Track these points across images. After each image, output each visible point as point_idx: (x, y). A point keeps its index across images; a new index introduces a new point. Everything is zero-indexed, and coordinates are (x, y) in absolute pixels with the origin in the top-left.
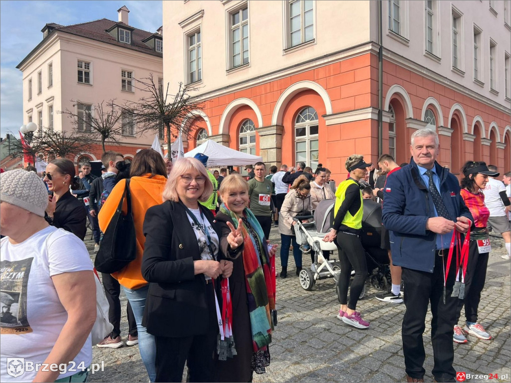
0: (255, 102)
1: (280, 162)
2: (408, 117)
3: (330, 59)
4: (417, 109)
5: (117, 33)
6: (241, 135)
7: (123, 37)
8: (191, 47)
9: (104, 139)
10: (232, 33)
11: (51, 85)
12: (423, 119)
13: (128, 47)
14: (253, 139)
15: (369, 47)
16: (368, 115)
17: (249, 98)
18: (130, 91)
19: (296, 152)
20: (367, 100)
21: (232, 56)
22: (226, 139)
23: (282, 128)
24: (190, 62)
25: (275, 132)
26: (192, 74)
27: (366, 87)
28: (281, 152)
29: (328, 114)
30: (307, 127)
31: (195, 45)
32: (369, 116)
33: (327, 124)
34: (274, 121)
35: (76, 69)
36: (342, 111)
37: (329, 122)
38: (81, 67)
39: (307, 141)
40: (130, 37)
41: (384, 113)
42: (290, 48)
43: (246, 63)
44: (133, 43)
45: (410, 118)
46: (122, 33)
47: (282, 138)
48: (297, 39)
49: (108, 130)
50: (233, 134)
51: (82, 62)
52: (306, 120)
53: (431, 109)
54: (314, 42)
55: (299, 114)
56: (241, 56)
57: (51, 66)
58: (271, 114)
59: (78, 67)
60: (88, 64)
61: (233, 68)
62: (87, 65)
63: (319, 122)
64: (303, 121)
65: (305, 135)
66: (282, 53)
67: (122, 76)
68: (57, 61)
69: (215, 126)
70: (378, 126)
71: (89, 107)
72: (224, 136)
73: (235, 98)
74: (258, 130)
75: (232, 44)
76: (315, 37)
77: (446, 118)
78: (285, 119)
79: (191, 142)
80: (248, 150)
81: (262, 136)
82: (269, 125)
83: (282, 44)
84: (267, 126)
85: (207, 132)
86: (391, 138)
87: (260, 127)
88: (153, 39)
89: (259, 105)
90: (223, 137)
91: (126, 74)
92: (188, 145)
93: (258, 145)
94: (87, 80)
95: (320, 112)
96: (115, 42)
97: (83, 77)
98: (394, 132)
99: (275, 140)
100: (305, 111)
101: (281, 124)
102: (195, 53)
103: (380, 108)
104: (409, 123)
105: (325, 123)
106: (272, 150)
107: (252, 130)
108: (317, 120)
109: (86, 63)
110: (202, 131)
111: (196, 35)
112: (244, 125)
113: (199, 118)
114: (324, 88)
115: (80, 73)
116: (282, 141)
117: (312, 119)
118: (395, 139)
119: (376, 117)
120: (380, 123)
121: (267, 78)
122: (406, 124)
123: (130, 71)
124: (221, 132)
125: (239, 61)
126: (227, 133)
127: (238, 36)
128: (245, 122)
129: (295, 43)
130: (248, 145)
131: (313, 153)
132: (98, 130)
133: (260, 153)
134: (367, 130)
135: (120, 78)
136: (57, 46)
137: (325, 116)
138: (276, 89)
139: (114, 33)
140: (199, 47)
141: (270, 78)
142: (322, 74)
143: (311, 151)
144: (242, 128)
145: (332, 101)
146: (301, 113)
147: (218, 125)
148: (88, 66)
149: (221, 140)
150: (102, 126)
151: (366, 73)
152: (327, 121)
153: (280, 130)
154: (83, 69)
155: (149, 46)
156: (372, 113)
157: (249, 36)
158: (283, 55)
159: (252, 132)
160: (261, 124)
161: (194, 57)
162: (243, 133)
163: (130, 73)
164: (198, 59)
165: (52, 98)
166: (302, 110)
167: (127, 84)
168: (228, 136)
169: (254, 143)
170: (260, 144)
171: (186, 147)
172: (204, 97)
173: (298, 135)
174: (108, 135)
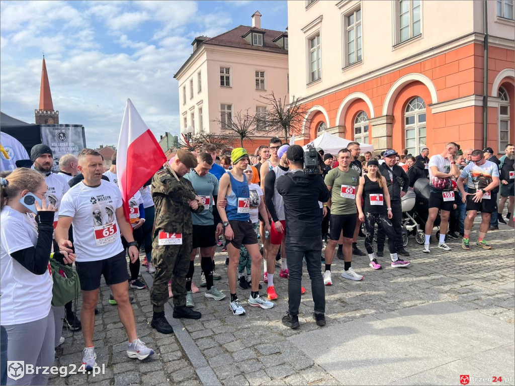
0: (367, 94)
3: (435, 52)
5: (251, 39)
6: (356, 125)
7: (257, 41)
8: (312, 49)
9: (242, 139)
10: (347, 33)
11: (200, 91)
13: (261, 49)
14: (366, 129)
15: (473, 38)
16: (471, 102)
17: (362, 92)
18: (263, 89)
19: (406, 139)
20: (471, 87)
21: (348, 55)
22: (342, 130)
23: (392, 117)
24: (311, 63)
25: (385, 121)
26: (313, 74)
27: (470, 75)
28: (392, 139)
29: (433, 103)
30: (415, 116)
31: (315, 47)
32: (473, 103)
33: (433, 112)
34: (385, 112)
35: (219, 75)
36: (447, 100)
37: (435, 110)
38: (223, 73)
39: (416, 128)
40: (262, 39)
42: (399, 44)
43: (359, 60)
44: (265, 45)
46: (256, 36)
47: (392, 127)
48: (407, 34)
49: (245, 132)
50: (348, 126)
51: (223, 68)
52: (415, 109)
54: (421, 37)
55: (408, 103)
56: (355, 54)
57: (199, 74)
58: (382, 105)
59: (221, 72)
60: (228, 69)
61: (348, 65)
62: (228, 70)
63: (426, 110)
64: (412, 110)
65: (414, 123)
66: (391, 48)
67: (256, 76)
68: (204, 69)
69: (333, 119)
70: (483, 112)
71: (229, 107)
72: (340, 127)
73: (350, 93)
74: (370, 121)
75: (347, 44)
76: (421, 32)
78: (395, 110)
79: (312, 133)
80: (362, 139)
81: (374, 126)
82: (380, 116)
83: (391, 40)
84: (377, 117)
85: (326, 125)
86: (504, 122)
87: (371, 118)
88: (282, 38)
89: (371, 98)
90: (339, 129)
91: (260, 74)
92: (310, 137)
93: (370, 134)
94: (228, 84)
95: (426, 101)
96: (250, 46)
97: (225, 81)
98: (508, 116)
99: (385, 129)
100: (414, 101)
101: (391, 114)
102: (315, 54)
103: (485, 95)
105: (431, 111)
106: (383, 138)
107: (366, 120)
108: (425, 109)
109: (226, 69)
110: (322, 123)
111: (316, 38)
112: (359, 116)
113: (319, 112)
114: (430, 78)
115: (222, 78)
116: (392, 129)
117: (421, 108)
118: (509, 122)
119: (481, 104)
120: (486, 109)
121: (377, 73)
123: (262, 71)
124: (337, 124)
125: (353, 58)
126: (343, 124)
127: (353, 36)
128: (359, 113)
129: (404, 38)
130: (363, 134)
131: (421, 139)
132: (238, 132)
134: (471, 117)
135: (255, 78)
136: (204, 57)
137: (431, 105)
138: (386, 82)
139: (249, 39)
140: (318, 48)
141: (381, 73)
142: (428, 66)
143: (420, 138)
144: (357, 119)
145: (438, 90)
146: (410, 103)
147: (335, 118)
148: (228, 71)
149: (337, 131)
150: (240, 129)
151: (469, 63)
152: (433, 110)
153: (391, 119)
154: (225, 75)
155: (279, 46)
156: (475, 100)
157: (362, 35)
158: (392, 51)
159: (366, 122)
160: (372, 116)
161: (315, 58)
162: (358, 124)
163: (263, 73)
164: (318, 59)
165: (201, 102)
167: (260, 82)
168: (344, 127)
169: (367, 133)
170: (372, 134)
171: (308, 138)
172: (323, 94)
173: (407, 123)
174: (245, 135)
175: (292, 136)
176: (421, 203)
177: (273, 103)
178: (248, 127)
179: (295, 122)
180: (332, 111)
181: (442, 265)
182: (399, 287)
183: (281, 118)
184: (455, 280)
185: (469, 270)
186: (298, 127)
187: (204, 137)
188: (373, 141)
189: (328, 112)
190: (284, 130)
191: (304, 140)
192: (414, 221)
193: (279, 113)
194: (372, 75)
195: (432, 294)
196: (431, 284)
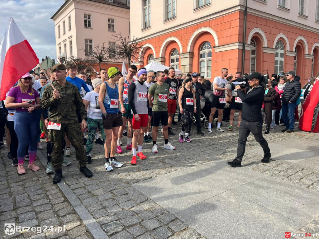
0: (178, 39)
2: (264, 47)
3: (218, 15)
4: (270, 41)
6: (172, 58)
8: (145, 7)
9: (100, 63)
11: (70, 29)
12: (274, 47)
13: (111, 4)
14: (177, 60)
15: (239, 8)
16: (236, 46)
17: (176, 37)
18: (113, 31)
19: (200, 67)
20: (236, 38)
21: (167, 13)
22: (163, 60)
23: (192, 53)
24: (144, 16)
25: (188, 56)
26: (146, 23)
27: (236, 31)
28: (192, 67)
29: (216, 46)
30: (206, 53)
31: (147, 6)
32: (237, 47)
33: (216, 52)
34: (188, 50)
35: (83, 19)
36: (223, 45)
37: (217, 50)
39: (206, 61)
41: (246, 45)
42: (198, 8)
43: (174, 17)
44: (114, 2)
45: (265, 47)
47: (192, 60)
48: (202, 2)
49: (102, 58)
50: (167, 57)
51: (86, 15)
52: (206, 49)
53: (281, 41)
54: (210, 5)
56: (171, 12)
57: (70, 18)
58: (187, 46)
59: (85, 18)
60: (90, 16)
61: (167, 19)
64: (204, 50)
65: (205, 57)
66: (193, 11)
67: (109, 22)
68: (73, 15)
69: (157, 53)
70: (243, 52)
71: (91, 41)
73: (168, 37)
74: (180, 55)
75: (167, 5)
76: (210, 2)
77: (291, 45)
78: (194, 48)
79: (145, 61)
80: (175, 66)
81: (182, 58)
82: (186, 52)
83: (193, 5)
84: (184, 53)
85: (153, 56)
86: (253, 59)
87: (181, 53)
89: (181, 41)
90: (161, 59)
91: (111, 20)
92: (143, 63)
94: (90, 26)
95: (212, 44)
97: (87, 24)
98: (256, 55)
99: (189, 60)
100: (205, 44)
101: (192, 52)
102: (147, 10)
103: (244, 43)
104: (264, 50)
105: (215, 50)
106: (187, 66)
107: (177, 55)
108: (211, 49)
109: (88, 16)
110: (151, 55)
112: (173, 52)
113: (149, 48)
114: (215, 31)
115: (85, 21)
116: (192, 61)
117: (209, 48)
118: (256, 59)
119: (241, 48)
120: (244, 51)
121: (185, 26)
122: (262, 50)
124: (160, 56)
125: (170, 15)
126: (164, 56)
127: (170, 1)
128: (173, 50)
129: (200, 5)
130: (175, 63)
131: (209, 67)
132: (97, 58)
133: (181, 68)
134: (236, 55)
135: (108, 23)
136: (73, 6)
137: (215, 47)
138: (190, 31)
140: (149, 7)
141: (187, 25)
142: (214, 23)
143: (208, 67)
144: (172, 54)
145: (219, 38)
146: (203, 45)
147: (159, 52)
149: (160, 60)
150: (99, 56)
151: (236, 23)
153: (192, 55)
155: (123, 3)
156: (239, 45)
158: (193, 13)
160: (181, 52)
161: (147, 13)
162: (173, 56)
163: (113, 20)
164: (149, 14)
165: (71, 37)
166: (204, 43)
167: (111, 27)
168: (165, 58)
169: (178, 62)
170: (181, 63)
171: (142, 64)
172: (152, 36)
173: (201, 58)
174: (102, 60)
175: (133, 62)
176: (208, 105)
177: (121, 40)
178: (104, 55)
179: (135, 53)
180: (157, 48)
181: (219, 140)
182: (196, 152)
183: (126, 50)
184: (226, 148)
185: (233, 142)
186: (137, 56)
187: (74, 61)
188: (181, 67)
189: (155, 48)
190: (128, 58)
191: (140, 65)
192: (204, 115)
193: (124, 47)
194: (182, 27)
195: (213, 156)
196: (213, 150)
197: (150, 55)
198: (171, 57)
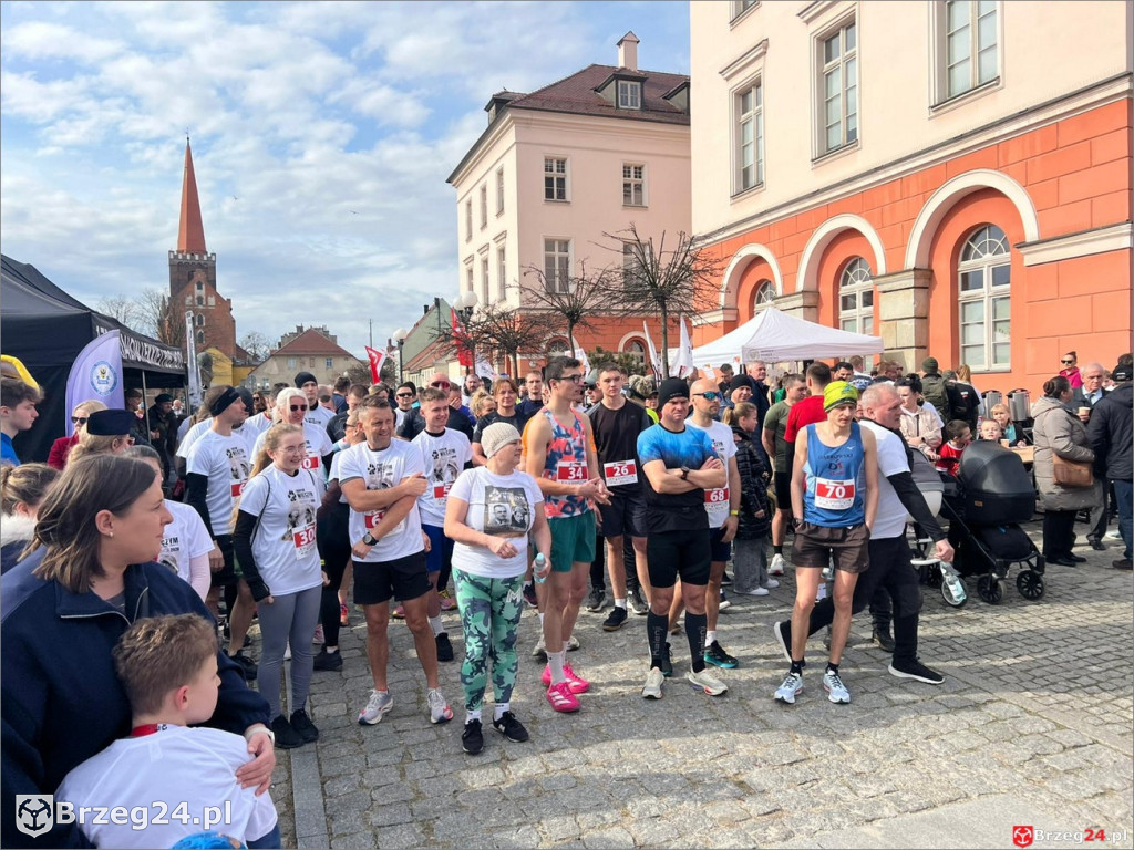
0: (870, 220)
1: (924, 347)
3: (1033, 119)
5: (614, 93)
6: (844, 290)
7: (627, 97)
8: (743, 117)
9: (571, 326)
10: (824, 79)
11: (501, 211)
13: (635, 116)
14: (868, 299)
15: (1125, 85)
16: (1121, 239)
17: (858, 214)
18: (640, 205)
19: (961, 323)
20: (1120, 204)
21: (825, 128)
22: (811, 301)
23: (929, 273)
24: (741, 148)
25: (911, 283)
26: (746, 173)
27: (1118, 176)
28: (928, 324)
29: (1028, 240)
30: (985, 270)
31: (751, 112)
32: (1125, 242)
33: (1026, 263)
34: (911, 262)
35: (542, 175)
36: (1062, 234)
37: (1031, 258)
38: (551, 170)
39: (985, 300)
40: (639, 94)
42: (946, 100)
43: (852, 136)
44: (645, 107)
46: (624, 88)
47: (929, 296)
48: (963, 78)
50: (826, 291)
51: (552, 161)
52: (985, 253)
54: (997, 84)
55: (968, 241)
56: (842, 127)
57: (500, 174)
58: (904, 246)
59: (546, 170)
60: (563, 162)
61: (826, 152)
62: (561, 164)
63: (1012, 256)
64: (977, 256)
65: (982, 287)
66: (926, 112)
67: (625, 176)
68: (510, 164)
69: (789, 276)
71: (565, 245)
72: (807, 294)
73: (829, 217)
74: (878, 280)
75: (824, 102)
76: (999, 73)
78: (936, 254)
79: (743, 307)
80: (859, 323)
81: (884, 292)
82: (899, 270)
83: (927, 92)
84: (893, 271)
85: (774, 289)
87: (879, 274)
88: (685, 90)
89: (880, 229)
90: (804, 297)
91: (632, 171)
92: (738, 315)
93: (877, 311)
94: (561, 195)
95: (1011, 235)
96: (611, 111)
97: (555, 189)
99: (912, 301)
100: (981, 236)
101: (926, 267)
102: (751, 126)
105: (1023, 259)
106: (905, 322)
107: (866, 279)
108: (1008, 254)
109: (558, 162)
110: (766, 285)
111: (754, 90)
112: (850, 269)
113: (758, 260)
114: (1019, 182)
115: (549, 181)
116: (929, 301)
117: (999, 251)
121: (894, 171)
123: (638, 164)
124: (800, 286)
125: (838, 137)
126: (813, 287)
127: (837, 85)
128: (851, 263)
129: (958, 87)
130: (860, 310)
131: (998, 325)
132: (562, 311)
133: (881, 329)
134: (1119, 275)
135: (622, 180)
136: (510, 138)
137: (1023, 245)
138: (913, 191)
139: (609, 93)
140: (758, 114)
141: (902, 169)
142: (1015, 154)
143: (995, 323)
144: (846, 276)
145: (1038, 211)
146: (973, 240)
147: (796, 272)
148: (563, 167)
149: (800, 302)
151: (1117, 145)
153: (925, 279)
154: (555, 174)
155: (677, 107)
157: (857, 83)
158: (930, 119)
159: (866, 283)
160: (881, 268)
161: (751, 136)
162: (848, 286)
163: (640, 169)
164: (758, 139)
165: (503, 235)
166: (975, 232)
167: (632, 190)
168: (817, 294)
169: (871, 308)
170: (881, 310)
171: (733, 318)
172: (767, 218)
173: (965, 288)
174: (578, 318)
176: (976, 503)
178: (585, 300)
179: (685, 291)
180: (789, 258)
183: (653, 284)
188: (882, 327)
189: (778, 258)
191: (725, 322)
193: (647, 271)
194: (881, 176)
195: (982, 770)
196: (983, 735)
197: (763, 285)
198: (844, 287)
